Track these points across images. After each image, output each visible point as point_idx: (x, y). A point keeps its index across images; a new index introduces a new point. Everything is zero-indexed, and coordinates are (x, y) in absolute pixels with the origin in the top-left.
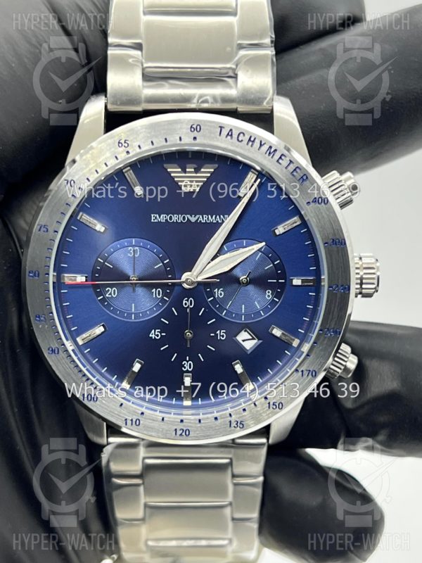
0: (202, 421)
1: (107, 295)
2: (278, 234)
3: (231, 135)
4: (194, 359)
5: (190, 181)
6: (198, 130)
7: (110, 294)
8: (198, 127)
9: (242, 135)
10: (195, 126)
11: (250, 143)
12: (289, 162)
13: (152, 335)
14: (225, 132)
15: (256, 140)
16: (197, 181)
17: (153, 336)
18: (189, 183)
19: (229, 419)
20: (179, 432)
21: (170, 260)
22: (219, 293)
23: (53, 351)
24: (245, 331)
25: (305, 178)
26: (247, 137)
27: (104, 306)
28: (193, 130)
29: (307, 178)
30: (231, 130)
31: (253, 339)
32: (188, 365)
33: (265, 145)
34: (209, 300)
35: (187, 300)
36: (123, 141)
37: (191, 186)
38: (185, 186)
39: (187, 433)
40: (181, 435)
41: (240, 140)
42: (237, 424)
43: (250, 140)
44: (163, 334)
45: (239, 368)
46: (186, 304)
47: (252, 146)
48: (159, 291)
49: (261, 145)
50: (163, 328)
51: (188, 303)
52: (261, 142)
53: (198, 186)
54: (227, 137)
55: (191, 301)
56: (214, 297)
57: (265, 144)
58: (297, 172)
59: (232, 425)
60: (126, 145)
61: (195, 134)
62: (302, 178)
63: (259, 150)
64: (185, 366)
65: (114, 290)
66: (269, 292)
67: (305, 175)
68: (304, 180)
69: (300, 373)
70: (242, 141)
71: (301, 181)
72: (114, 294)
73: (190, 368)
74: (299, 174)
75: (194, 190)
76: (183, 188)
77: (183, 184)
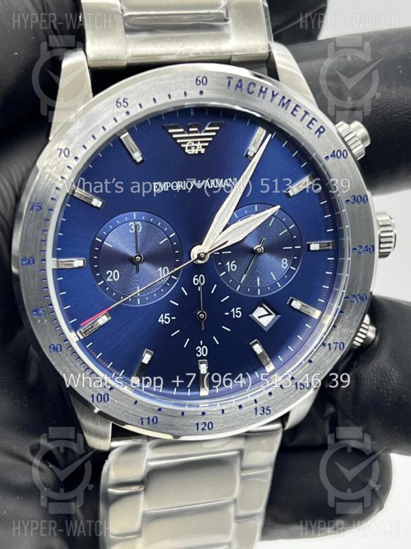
0: (225, 412)
1: (108, 280)
2: (291, 195)
3: (241, 86)
4: (209, 343)
5: (194, 143)
6: (204, 82)
7: (112, 278)
8: (204, 79)
9: (252, 85)
10: (200, 79)
11: (262, 94)
12: (304, 113)
14: (234, 83)
15: (268, 91)
16: (201, 142)
17: (163, 321)
18: (193, 144)
19: (255, 405)
20: (201, 427)
21: (176, 232)
22: (231, 266)
23: (55, 349)
24: (261, 306)
25: (322, 130)
26: (258, 88)
27: (106, 292)
28: (198, 83)
29: (324, 130)
30: (240, 80)
31: (270, 314)
32: (202, 351)
33: (278, 96)
34: (221, 275)
35: (198, 278)
36: (121, 101)
37: (196, 147)
38: (189, 148)
39: (210, 427)
40: (203, 429)
41: (251, 91)
42: (263, 411)
43: (261, 90)
44: (173, 318)
45: (258, 349)
46: (196, 282)
47: (263, 98)
48: (166, 269)
49: (273, 96)
50: (172, 310)
51: (199, 281)
52: (273, 92)
53: (203, 147)
54: (236, 89)
55: (202, 278)
56: (227, 271)
57: (277, 94)
58: (313, 124)
59: (258, 413)
60: (125, 105)
61: (201, 87)
62: (318, 130)
63: (271, 101)
64: (199, 351)
65: (116, 273)
66: (285, 261)
67: (321, 127)
68: (321, 133)
69: (327, 347)
70: (253, 92)
71: (318, 133)
72: (116, 278)
73: (205, 353)
74: (316, 126)
75: (199, 152)
76: (187, 151)
77: (186, 146)
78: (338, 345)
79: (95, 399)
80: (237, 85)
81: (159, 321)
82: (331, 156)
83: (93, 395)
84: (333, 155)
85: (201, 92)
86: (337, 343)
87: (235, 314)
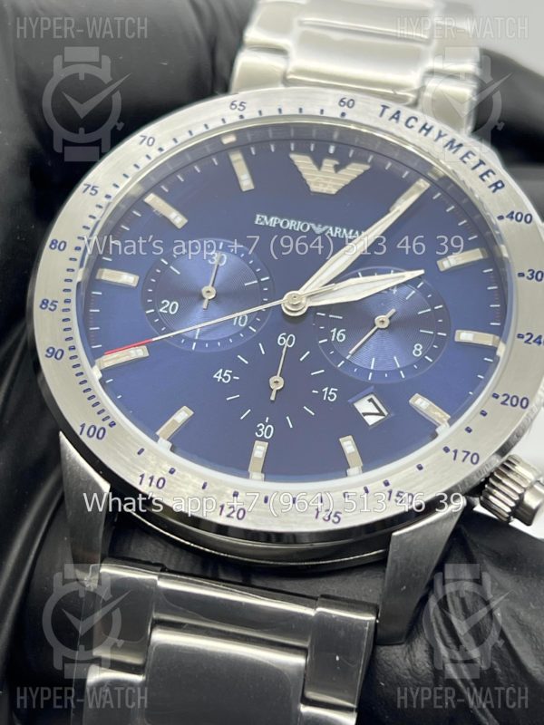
1: (161, 310)
4: (279, 423)
5: (325, 179)
6: (350, 105)
7: (167, 309)
8: (351, 102)
10: (346, 100)
11: (424, 132)
12: (479, 162)
13: (218, 376)
14: (389, 112)
15: (433, 129)
16: (334, 180)
17: (220, 377)
18: (323, 181)
20: (226, 512)
21: (271, 277)
22: (338, 335)
23: (54, 354)
24: (371, 400)
25: (500, 185)
27: (154, 324)
28: (342, 104)
29: (503, 185)
30: (398, 112)
31: (381, 414)
34: (321, 342)
35: (286, 337)
36: (238, 103)
37: (325, 185)
38: (316, 184)
39: (241, 515)
40: (228, 516)
41: (409, 125)
42: (329, 516)
43: (424, 127)
44: (235, 378)
45: (348, 445)
46: (282, 341)
48: (244, 317)
49: (440, 136)
50: (237, 368)
51: (286, 341)
52: (440, 131)
53: (336, 186)
54: (390, 119)
55: (291, 338)
56: (330, 339)
57: (445, 135)
58: (488, 177)
59: (322, 517)
60: (242, 108)
61: (345, 109)
62: (496, 184)
63: (436, 140)
64: (261, 430)
65: (174, 305)
66: (418, 347)
67: (500, 181)
68: (497, 188)
69: (451, 454)
70: (413, 126)
71: (493, 188)
72: (173, 310)
73: (268, 435)
74: (491, 180)
75: (329, 192)
76: (313, 187)
77: (314, 180)
78: (469, 456)
79: (85, 431)
80: (393, 117)
81: (215, 376)
82: (507, 216)
83: (84, 425)
84: (511, 216)
85: (343, 114)
86: (468, 453)
87: (328, 395)
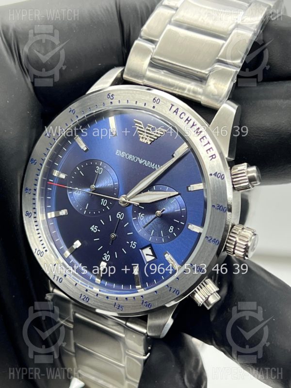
0: (98, 296)
1: (75, 193)
2: (189, 190)
3: (177, 112)
4: (112, 255)
6: (158, 102)
8: (158, 100)
9: (183, 114)
10: (156, 99)
11: (187, 122)
12: (207, 143)
14: (174, 109)
15: (191, 121)
16: (150, 137)
17: (93, 229)
19: (116, 301)
20: (83, 297)
21: (119, 183)
23: (28, 214)
26: (186, 117)
27: (71, 199)
28: (154, 101)
29: (215, 157)
30: (178, 109)
34: (134, 219)
35: (120, 214)
36: (111, 95)
37: (146, 139)
38: (142, 138)
39: (87, 300)
40: (83, 299)
41: (181, 117)
42: (119, 307)
43: (187, 119)
44: (98, 230)
45: (136, 272)
46: (118, 216)
47: (187, 124)
48: (105, 201)
49: (193, 125)
50: (100, 226)
51: (120, 216)
52: (194, 123)
53: (150, 140)
55: (122, 215)
56: (137, 218)
57: (196, 125)
58: (210, 151)
59: (116, 307)
60: (112, 98)
61: (155, 104)
62: (212, 156)
63: (191, 127)
65: (79, 191)
66: (172, 228)
67: (215, 155)
68: (213, 158)
69: (169, 288)
70: (182, 118)
71: (211, 158)
72: (78, 193)
73: (107, 259)
74: (211, 153)
75: (147, 142)
76: (141, 139)
77: (142, 136)
78: (176, 291)
79: (37, 252)
80: (175, 111)
81: (91, 228)
83: (36, 249)
84: (215, 174)
85: (154, 107)
86: (175, 289)
